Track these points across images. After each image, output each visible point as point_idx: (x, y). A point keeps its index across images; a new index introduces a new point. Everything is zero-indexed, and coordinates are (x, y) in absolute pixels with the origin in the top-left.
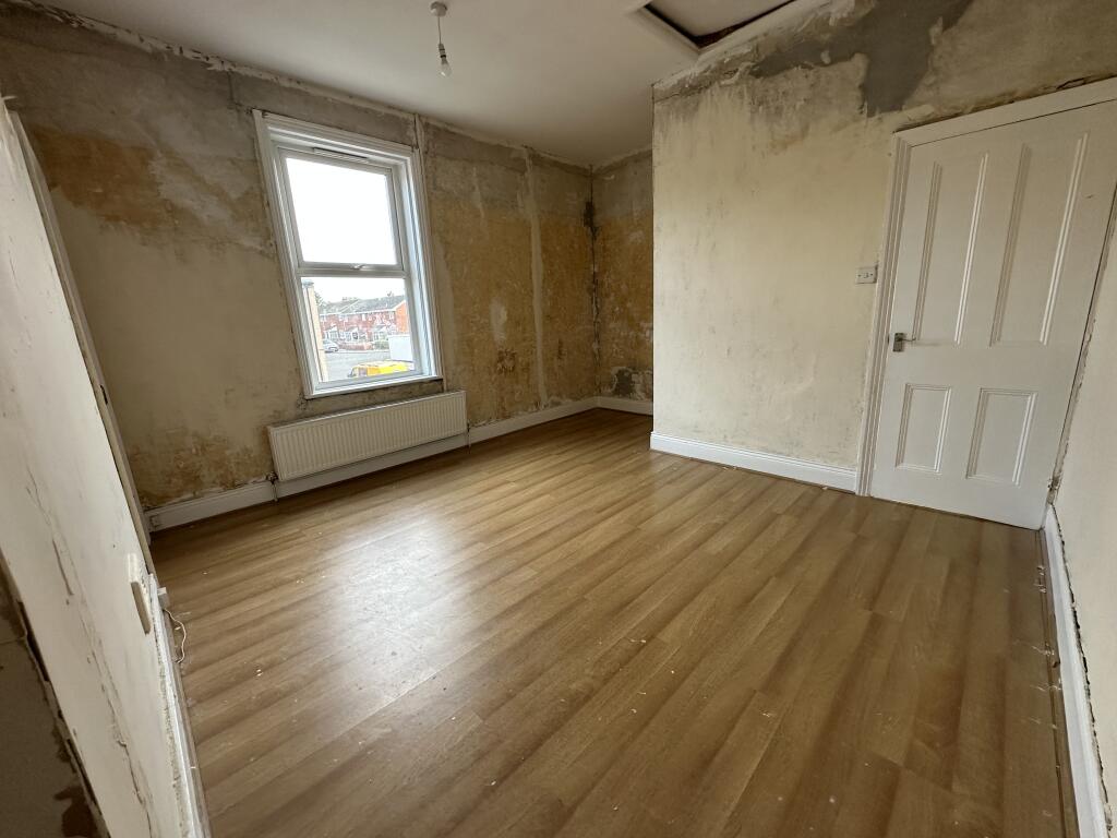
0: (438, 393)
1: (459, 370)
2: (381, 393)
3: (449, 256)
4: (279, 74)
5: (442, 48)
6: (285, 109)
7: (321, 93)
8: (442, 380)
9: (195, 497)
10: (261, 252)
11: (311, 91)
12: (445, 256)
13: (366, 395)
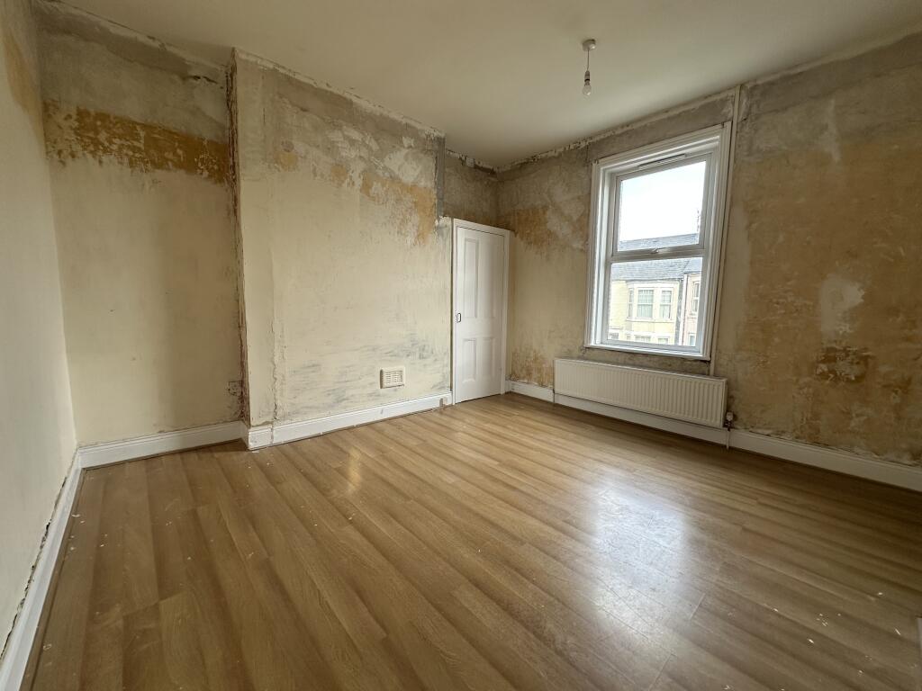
0: (703, 374)
1: (738, 357)
2: (641, 358)
3: (754, 226)
4: (614, 128)
5: (588, 74)
6: (615, 149)
7: (639, 125)
8: (709, 362)
9: (528, 383)
10: (582, 250)
11: (635, 126)
12: (748, 227)
13: (629, 356)
